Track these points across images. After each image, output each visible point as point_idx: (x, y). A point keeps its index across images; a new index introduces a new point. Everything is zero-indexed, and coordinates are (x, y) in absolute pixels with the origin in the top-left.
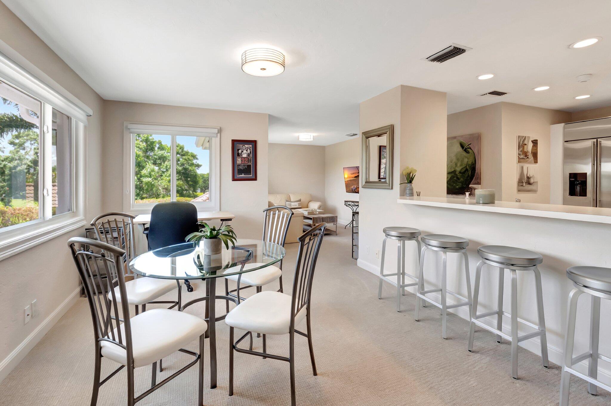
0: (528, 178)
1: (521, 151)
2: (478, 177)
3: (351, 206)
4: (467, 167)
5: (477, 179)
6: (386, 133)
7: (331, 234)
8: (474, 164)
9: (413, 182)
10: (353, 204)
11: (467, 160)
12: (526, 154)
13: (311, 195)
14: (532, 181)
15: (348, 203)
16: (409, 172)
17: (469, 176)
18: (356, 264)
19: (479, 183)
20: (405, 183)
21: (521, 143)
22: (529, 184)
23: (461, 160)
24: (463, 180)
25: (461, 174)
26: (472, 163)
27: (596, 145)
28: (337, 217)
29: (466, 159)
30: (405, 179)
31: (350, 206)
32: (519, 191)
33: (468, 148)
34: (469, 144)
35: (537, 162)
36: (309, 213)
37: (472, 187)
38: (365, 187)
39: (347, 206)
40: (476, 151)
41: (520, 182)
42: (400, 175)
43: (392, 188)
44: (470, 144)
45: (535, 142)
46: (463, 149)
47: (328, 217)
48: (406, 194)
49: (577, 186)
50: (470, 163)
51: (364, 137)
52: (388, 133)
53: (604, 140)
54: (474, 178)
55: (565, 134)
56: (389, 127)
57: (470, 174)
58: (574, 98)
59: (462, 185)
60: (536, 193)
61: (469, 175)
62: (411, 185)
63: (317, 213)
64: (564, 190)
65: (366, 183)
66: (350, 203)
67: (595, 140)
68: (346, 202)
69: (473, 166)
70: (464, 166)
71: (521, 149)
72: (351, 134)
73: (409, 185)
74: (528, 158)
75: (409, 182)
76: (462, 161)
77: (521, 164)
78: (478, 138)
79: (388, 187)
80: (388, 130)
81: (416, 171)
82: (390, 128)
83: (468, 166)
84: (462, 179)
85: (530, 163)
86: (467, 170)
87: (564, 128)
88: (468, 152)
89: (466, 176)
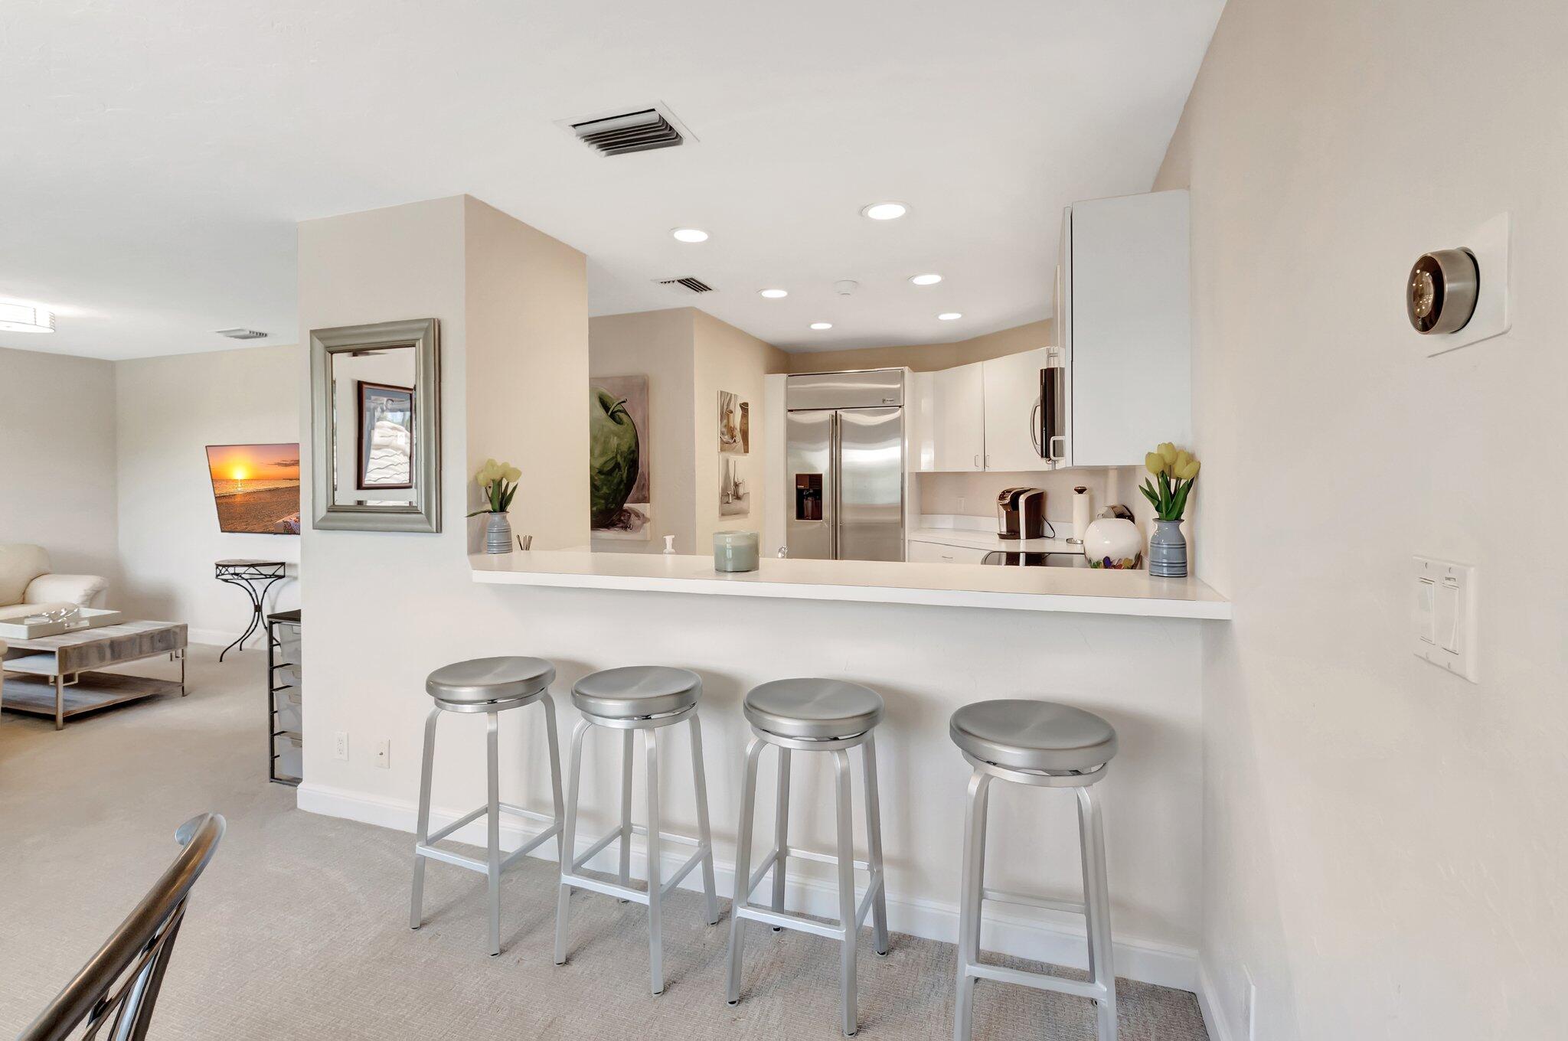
0: (736, 485)
1: (726, 426)
2: (644, 485)
3: (247, 580)
4: (619, 456)
5: (642, 489)
6: (414, 346)
7: (162, 696)
8: (633, 452)
9: (509, 508)
10: (252, 570)
11: (618, 442)
12: (730, 431)
13: (41, 550)
14: (741, 491)
15: (231, 570)
16: (497, 477)
17: (621, 481)
18: (293, 807)
19: (645, 499)
20: (485, 512)
21: (725, 407)
22: (738, 498)
23: (603, 439)
24: (608, 492)
25: (603, 477)
26: (630, 448)
27: (835, 420)
28: (184, 628)
29: (615, 438)
30: (483, 500)
31: (243, 578)
32: (723, 515)
33: (620, 411)
34: (622, 400)
35: (748, 452)
36: (36, 632)
37: (631, 509)
38: (330, 524)
39: (226, 581)
40: (637, 419)
41: (724, 494)
42: (468, 487)
43: (439, 530)
44: (624, 402)
45: (744, 407)
46: (607, 412)
47: (140, 636)
48: (490, 546)
49: (807, 499)
50: (625, 448)
51: (319, 346)
52: (420, 344)
53: (847, 412)
54: (635, 486)
55: (789, 395)
56: (426, 325)
57: (625, 476)
58: (809, 326)
59: (607, 504)
60: (747, 517)
61: (622, 478)
62: (505, 518)
63: (86, 623)
64: (788, 507)
65: (329, 511)
66: (239, 570)
67: (834, 411)
68: (224, 566)
69: (631, 456)
70: (611, 456)
71: (725, 421)
72: (242, 330)
73: (497, 517)
74: (735, 441)
75: (497, 507)
76: (606, 442)
77: (726, 454)
78: (641, 386)
79: (427, 527)
80: (421, 335)
81: (517, 473)
82: (427, 330)
83: (621, 456)
84: (605, 490)
85: (737, 452)
86: (617, 466)
87: (787, 383)
88: (619, 422)
89: (615, 481)
